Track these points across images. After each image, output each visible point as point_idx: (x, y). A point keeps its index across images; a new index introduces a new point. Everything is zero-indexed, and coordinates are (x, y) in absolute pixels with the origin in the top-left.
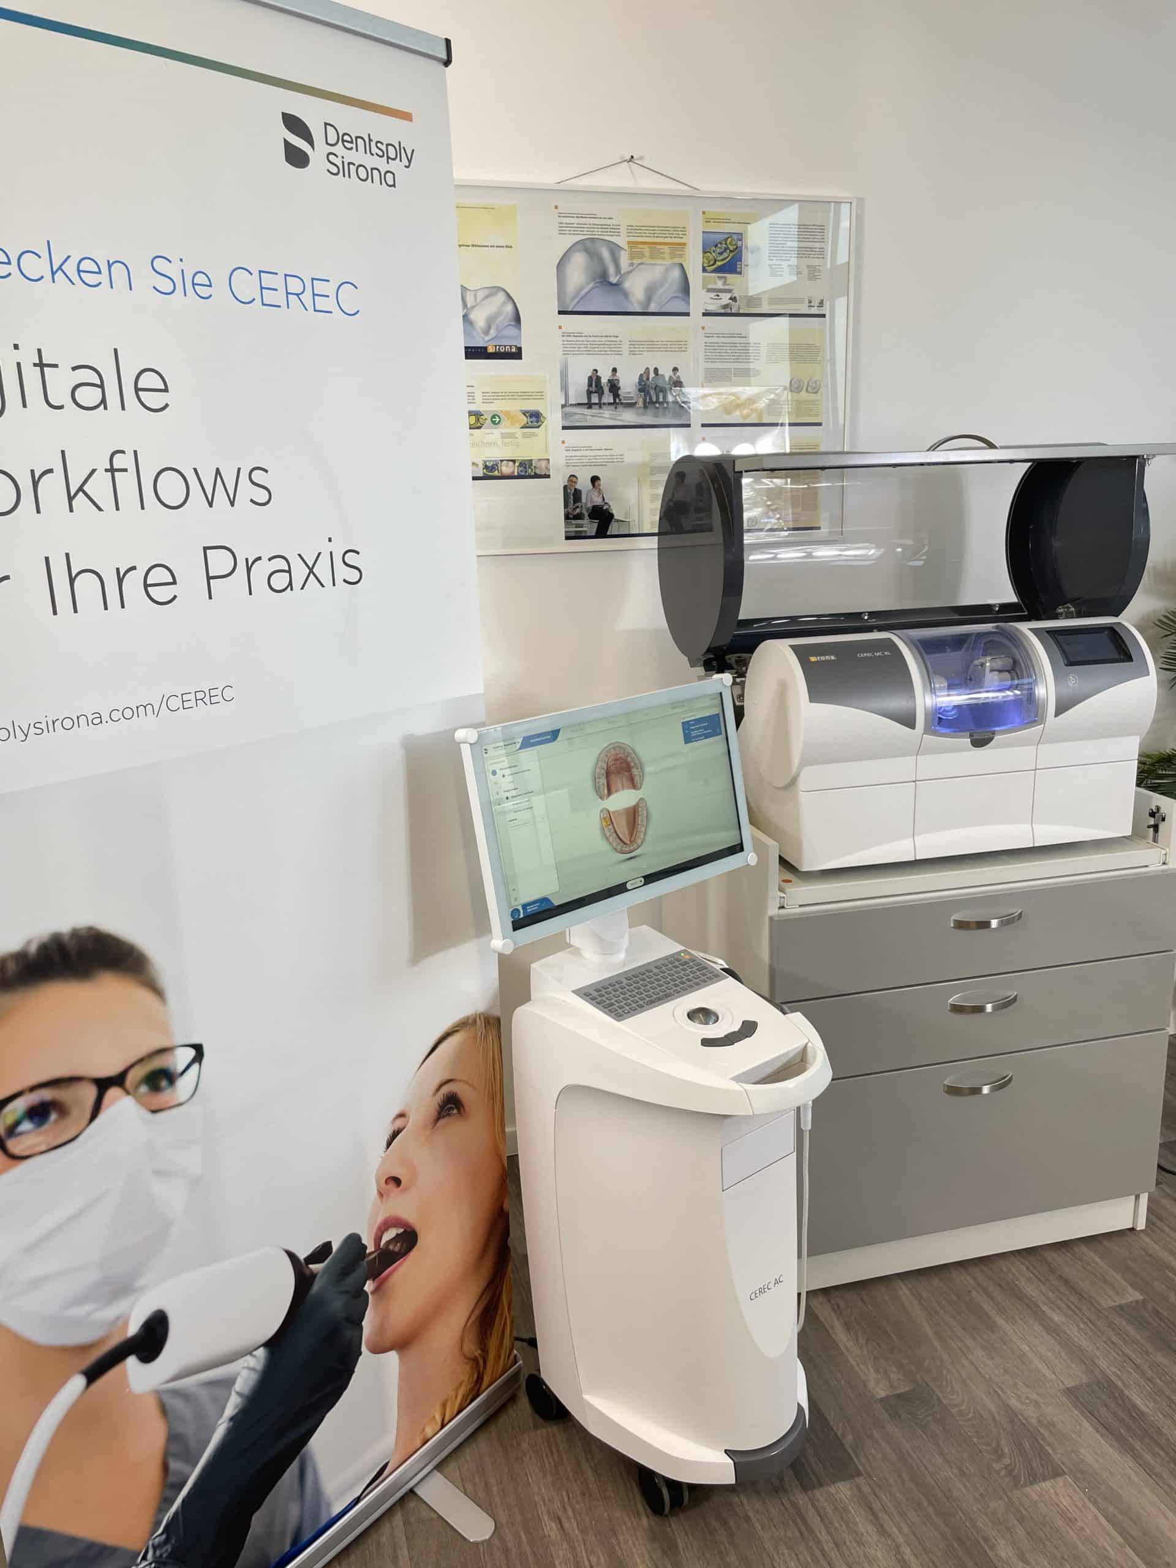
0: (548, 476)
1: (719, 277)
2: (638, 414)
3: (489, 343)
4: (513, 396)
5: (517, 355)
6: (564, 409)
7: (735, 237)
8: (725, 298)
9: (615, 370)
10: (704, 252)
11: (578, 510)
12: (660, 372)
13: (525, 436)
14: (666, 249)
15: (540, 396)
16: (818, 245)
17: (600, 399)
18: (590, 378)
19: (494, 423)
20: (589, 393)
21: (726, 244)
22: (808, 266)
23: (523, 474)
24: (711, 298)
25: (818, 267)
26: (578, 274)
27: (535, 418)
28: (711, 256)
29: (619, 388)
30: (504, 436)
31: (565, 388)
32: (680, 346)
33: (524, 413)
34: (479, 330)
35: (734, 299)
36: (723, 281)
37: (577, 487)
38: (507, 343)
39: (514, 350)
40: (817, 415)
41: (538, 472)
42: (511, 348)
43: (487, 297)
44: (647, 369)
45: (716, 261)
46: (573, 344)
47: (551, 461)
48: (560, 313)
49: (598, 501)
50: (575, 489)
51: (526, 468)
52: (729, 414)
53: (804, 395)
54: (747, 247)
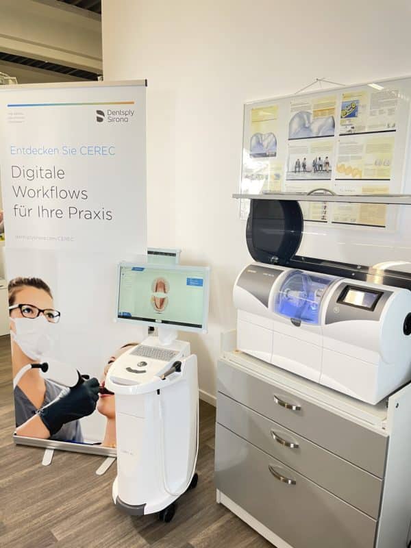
1: (347, 119)
2: (312, 175)
3: (267, 152)
4: (272, 169)
6: (287, 174)
7: (355, 102)
8: (349, 128)
9: (305, 159)
10: (342, 110)
12: (321, 159)
13: (275, 182)
14: (327, 111)
15: (280, 169)
18: (296, 162)
20: (296, 167)
21: (351, 106)
22: (389, 109)
24: (344, 128)
25: (393, 109)
26: (295, 126)
28: (345, 112)
29: (306, 166)
30: (269, 182)
31: (288, 166)
32: (329, 149)
34: (265, 147)
35: (353, 128)
36: (349, 121)
39: (274, 154)
40: (388, 176)
43: (268, 136)
44: (317, 158)
46: (291, 150)
52: (348, 175)
53: (382, 167)
54: (360, 106)
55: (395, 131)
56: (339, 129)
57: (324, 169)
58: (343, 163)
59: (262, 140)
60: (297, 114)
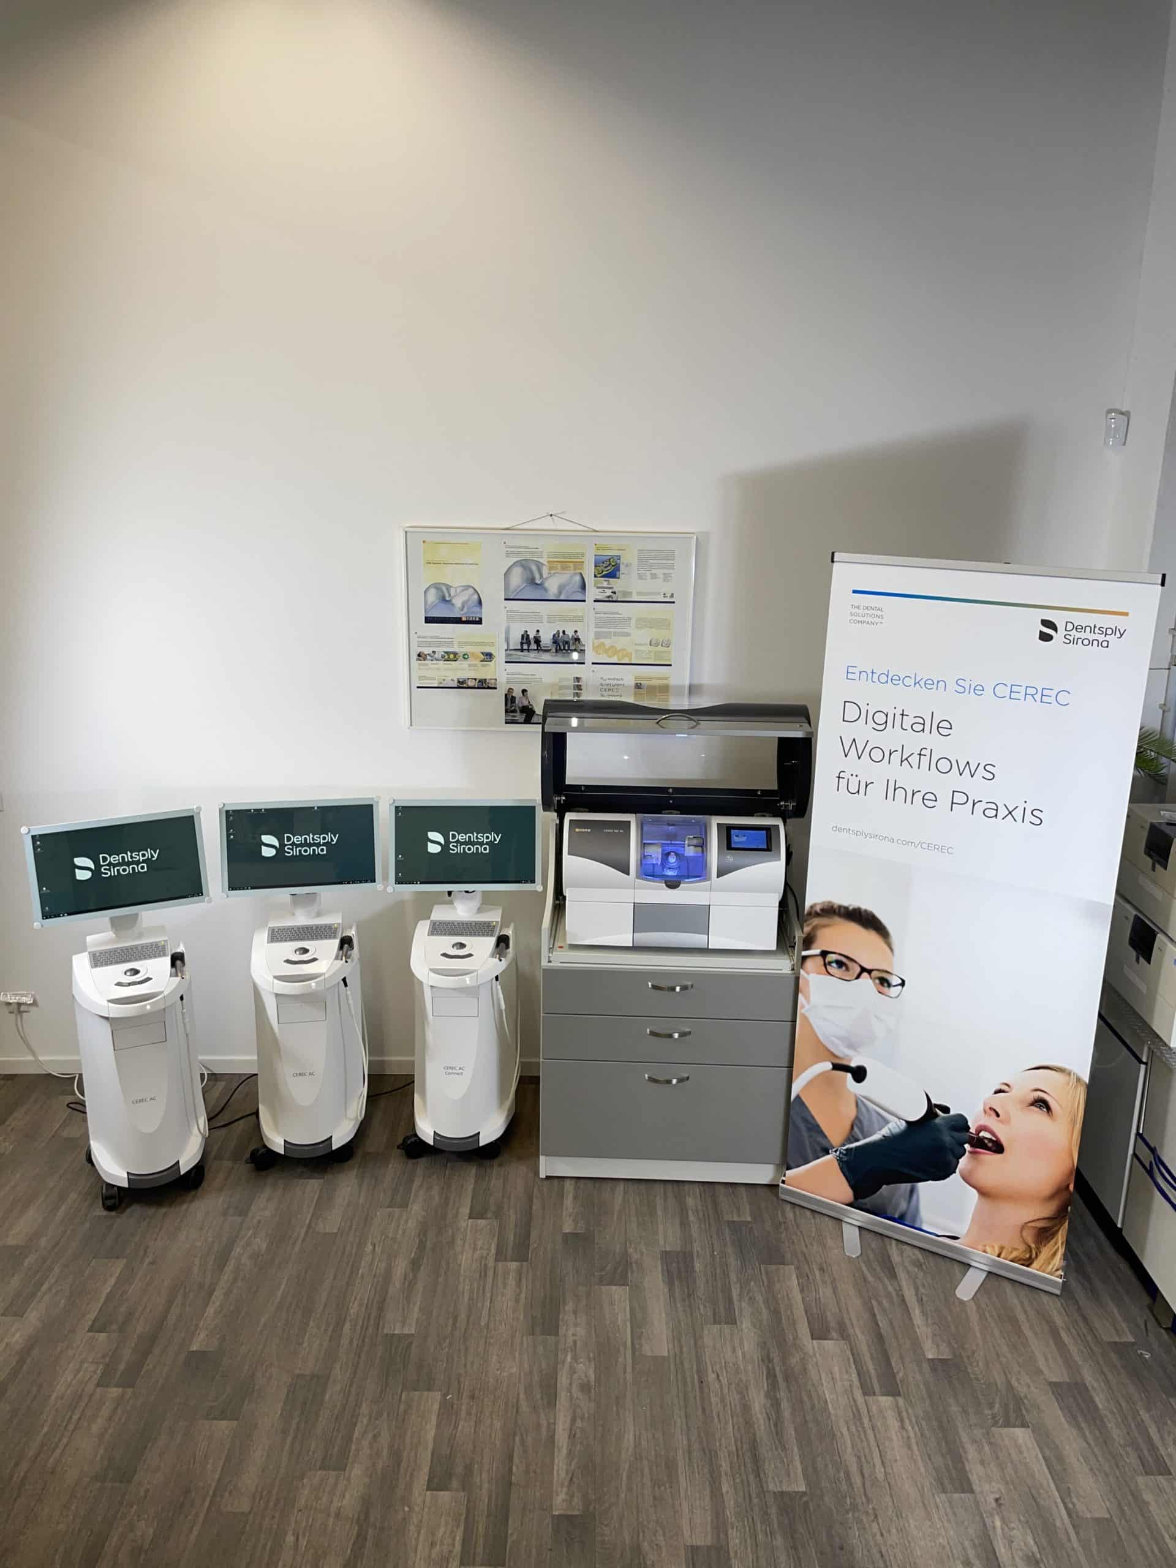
0: (495, 688)
1: (605, 580)
2: (552, 656)
3: (463, 615)
4: (477, 644)
5: (480, 622)
6: (507, 652)
7: (615, 558)
8: (609, 592)
9: (538, 631)
10: (595, 566)
11: (513, 708)
12: (566, 633)
13: (483, 666)
14: (571, 564)
15: (492, 644)
16: (672, 562)
17: (529, 647)
18: (523, 636)
19: (465, 658)
20: (522, 644)
21: (609, 562)
22: (664, 574)
23: (481, 686)
24: (600, 592)
25: (671, 574)
26: (517, 578)
27: (489, 656)
28: (600, 569)
29: (540, 641)
30: (470, 665)
31: (507, 640)
32: (580, 619)
34: (457, 608)
35: (615, 593)
36: (607, 582)
37: (514, 695)
38: (474, 616)
39: (477, 619)
40: (669, 660)
41: (490, 685)
43: (463, 591)
44: (558, 631)
45: (603, 571)
46: (511, 617)
47: (497, 680)
48: (506, 599)
49: (526, 703)
50: (512, 696)
51: (482, 683)
52: (610, 657)
53: (660, 648)
54: (623, 564)
55: (674, 602)
56: (592, 593)
57: (572, 648)
58: (602, 640)
59: (450, 595)
60: (517, 562)
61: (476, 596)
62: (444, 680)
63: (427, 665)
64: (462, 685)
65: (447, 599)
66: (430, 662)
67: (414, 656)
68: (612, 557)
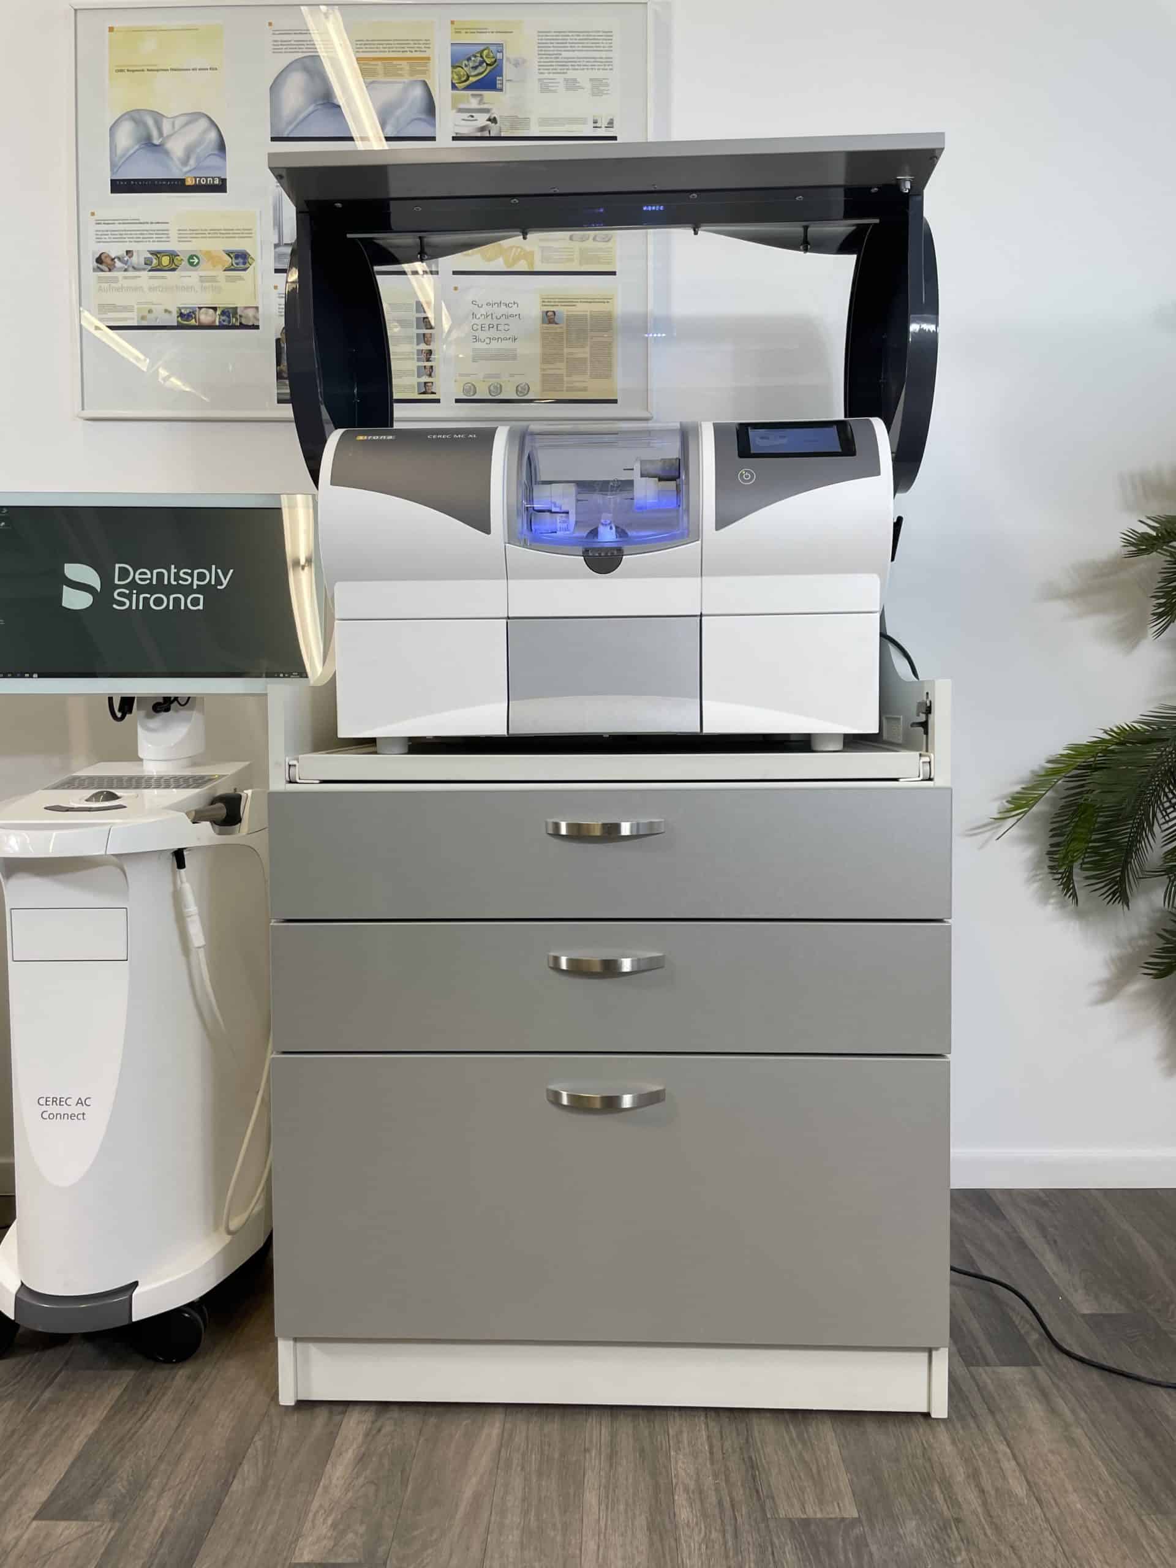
0: (257, 327)
1: (473, 95)
3: (189, 175)
4: (215, 233)
5: (220, 187)
6: (277, 250)
8: (482, 120)
13: (230, 279)
14: (404, 63)
16: (603, 54)
19: (191, 264)
21: (481, 57)
22: (591, 79)
23: (225, 323)
24: (464, 120)
25: (604, 81)
26: (295, 96)
27: (241, 259)
30: (202, 279)
31: (278, 226)
33: (229, 254)
34: (175, 159)
35: (494, 120)
36: (479, 99)
38: (211, 175)
39: (217, 182)
41: (244, 322)
42: (213, 180)
43: (187, 124)
45: (468, 77)
47: (260, 309)
48: (273, 139)
51: (229, 317)
52: (492, 260)
53: (590, 243)
54: (508, 59)
56: (451, 120)
59: (161, 134)
60: (296, 60)
61: (213, 135)
62: (150, 311)
63: (115, 280)
64: (187, 321)
65: (156, 142)
66: (120, 274)
67: (90, 263)
68: (487, 46)
